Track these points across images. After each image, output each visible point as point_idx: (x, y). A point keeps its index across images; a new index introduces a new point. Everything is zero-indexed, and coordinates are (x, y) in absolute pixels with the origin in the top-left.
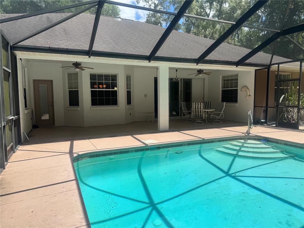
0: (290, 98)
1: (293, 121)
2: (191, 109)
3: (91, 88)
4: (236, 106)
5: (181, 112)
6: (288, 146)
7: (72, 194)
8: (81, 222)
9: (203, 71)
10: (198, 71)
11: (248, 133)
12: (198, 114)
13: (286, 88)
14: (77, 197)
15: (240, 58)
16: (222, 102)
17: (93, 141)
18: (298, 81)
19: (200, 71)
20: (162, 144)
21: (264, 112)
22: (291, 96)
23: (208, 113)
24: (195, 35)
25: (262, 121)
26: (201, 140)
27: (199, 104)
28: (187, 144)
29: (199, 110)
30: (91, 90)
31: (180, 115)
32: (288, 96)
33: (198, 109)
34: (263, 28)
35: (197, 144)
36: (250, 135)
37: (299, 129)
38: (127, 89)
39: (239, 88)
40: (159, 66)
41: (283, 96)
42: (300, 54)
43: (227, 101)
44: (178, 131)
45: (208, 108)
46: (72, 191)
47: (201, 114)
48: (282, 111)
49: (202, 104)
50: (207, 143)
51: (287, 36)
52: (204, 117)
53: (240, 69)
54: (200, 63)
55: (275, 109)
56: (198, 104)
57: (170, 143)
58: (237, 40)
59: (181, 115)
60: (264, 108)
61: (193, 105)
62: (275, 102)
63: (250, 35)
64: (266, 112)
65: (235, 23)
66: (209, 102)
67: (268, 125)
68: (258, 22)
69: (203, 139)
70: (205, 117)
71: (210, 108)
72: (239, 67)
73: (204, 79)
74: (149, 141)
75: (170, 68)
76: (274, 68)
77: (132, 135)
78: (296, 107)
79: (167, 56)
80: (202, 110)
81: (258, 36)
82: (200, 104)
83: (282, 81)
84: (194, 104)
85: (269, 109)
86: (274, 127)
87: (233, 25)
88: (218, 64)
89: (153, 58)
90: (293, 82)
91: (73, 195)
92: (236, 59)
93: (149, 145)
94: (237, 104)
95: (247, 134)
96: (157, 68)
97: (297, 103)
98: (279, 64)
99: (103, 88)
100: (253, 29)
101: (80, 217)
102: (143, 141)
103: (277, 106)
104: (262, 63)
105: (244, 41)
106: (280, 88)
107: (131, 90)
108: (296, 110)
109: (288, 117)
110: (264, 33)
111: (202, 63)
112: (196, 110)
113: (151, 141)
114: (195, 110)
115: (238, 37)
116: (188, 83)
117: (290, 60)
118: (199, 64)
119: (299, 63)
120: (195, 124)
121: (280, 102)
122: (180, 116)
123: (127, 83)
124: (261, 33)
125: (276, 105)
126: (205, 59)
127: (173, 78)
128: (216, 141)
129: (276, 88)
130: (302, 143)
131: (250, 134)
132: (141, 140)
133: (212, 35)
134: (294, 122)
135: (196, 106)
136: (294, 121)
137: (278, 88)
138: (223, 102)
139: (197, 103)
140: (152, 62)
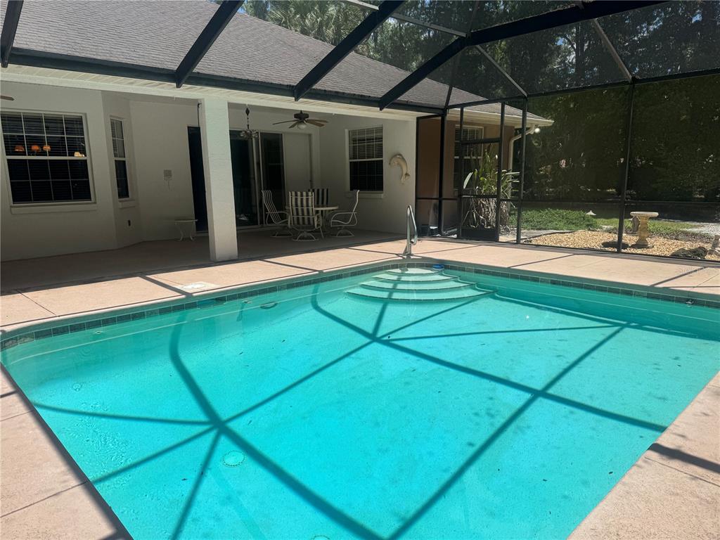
0: (481, 179)
1: (487, 226)
2: (287, 207)
3: (7, 155)
4: (381, 199)
5: (261, 215)
6: (482, 275)
7: (18, 426)
8: (65, 481)
9: (307, 116)
10: (296, 116)
11: (408, 253)
12: (303, 218)
13: (474, 158)
14: (33, 429)
15: (386, 90)
16: (352, 189)
17: (37, 297)
18: (497, 144)
19: (301, 117)
20: (227, 291)
21: (434, 210)
22: (484, 175)
23: (324, 215)
24: (280, 25)
25: (431, 228)
26: (317, 274)
27: (304, 194)
28: (285, 287)
29: (305, 209)
30: (9, 161)
31: (259, 222)
32: (478, 174)
33: (302, 206)
34: (427, 24)
35: (307, 285)
36: (412, 257)
37: (500, 241)
38: (115, 156)
39: (385, 159)
40: (203, 99)
41: (470, 174)
42: (497, 87)
43: (362, 188)
44: (261, 259)
45: (323, 203)
46: (15, 419)
47: (309, 218)
48: (468, 207)
49: (310, 193)
50: (330, 280)
51: (478, 46)
52: (316, 225)
53: (389, 114)
54: (303, 97)
55: (455, 202)
56: (302, 195)
57: (247, 287)
58: (373, 45)
59: (262, 223)
60: (434, 201)
61: (291, 198)
62: (454, 187)
63: (401, 38)
64: (439, 208)
65: (377, 8)
66: (325, 191)
67: (443, 236)
68: (416, 8)
69: (321, 272)
70: (318, 225)
71: (327, 203)
72: (385, 110)
73: (310, 135)
74: (192, 286)
75: (231, 106)
76: (454, 114)
77: (143, 274)
78: (493, 197)
79: (222, 74)
80: (310, 208)
81: (416, 40)
82: (307, 195)
83: (467, 144)
84: (293, 193)
85: (444, 202)
86: (453, 240)
87: (374, 12)
88: (343, 101)
89: (187, 76)
90: (487, 145)
91: (20, 428)
92: (380, 91)
93: (194, 295)
94: (382, 195)
95: (405, 257)
96: (198, 104)
97: (494, 189)
98: (462, 106)
99: (44, 153)
100: (406, 24)
101: (59, 470)
102: (179, 287)
103: (460, 195)
104: (431, 103)
105: (389, 50)
106: (465, 158)
107: (126, 159)
108: (493, 203)
109: (478, 218)
110: (429, 34)
111: (306, 98)
112: (297, 209)
113: (198, 286)
114: (294, 208)
115: (375, 40)
116: (273, 144)
117: (481, 99)
118: (301, 100)
119: (498, 106)
120: (296, 240)
121: (464, 187)
122: (259, 225)
123: (114, 142)
124: (422, 33)
125: (456, 194)
126: (314, 87)
127: (241, 132)
128: (346, 276)
129: (458, 157)
130: (506, 266)
131: (412, 255)
132: (171, 285)
133: (319, 29)
134: (489, 227)
135: (296, 199)
136: (490, 225)
137: (461, 157)
138: (355, 190)
139: (299, 193)
140: (185, 86)
